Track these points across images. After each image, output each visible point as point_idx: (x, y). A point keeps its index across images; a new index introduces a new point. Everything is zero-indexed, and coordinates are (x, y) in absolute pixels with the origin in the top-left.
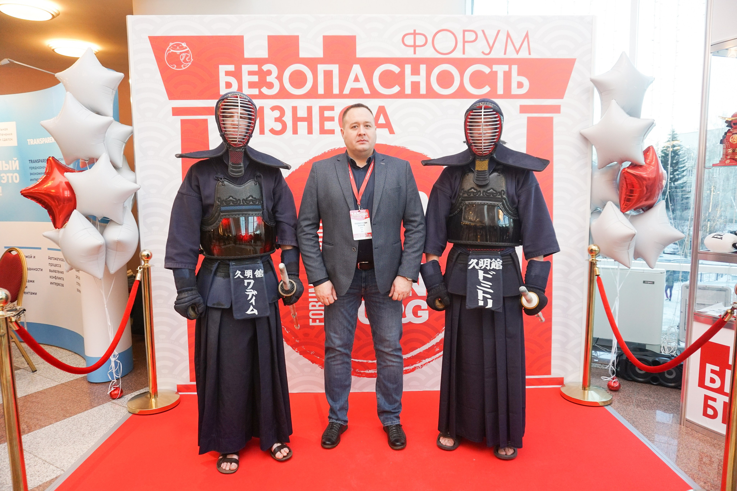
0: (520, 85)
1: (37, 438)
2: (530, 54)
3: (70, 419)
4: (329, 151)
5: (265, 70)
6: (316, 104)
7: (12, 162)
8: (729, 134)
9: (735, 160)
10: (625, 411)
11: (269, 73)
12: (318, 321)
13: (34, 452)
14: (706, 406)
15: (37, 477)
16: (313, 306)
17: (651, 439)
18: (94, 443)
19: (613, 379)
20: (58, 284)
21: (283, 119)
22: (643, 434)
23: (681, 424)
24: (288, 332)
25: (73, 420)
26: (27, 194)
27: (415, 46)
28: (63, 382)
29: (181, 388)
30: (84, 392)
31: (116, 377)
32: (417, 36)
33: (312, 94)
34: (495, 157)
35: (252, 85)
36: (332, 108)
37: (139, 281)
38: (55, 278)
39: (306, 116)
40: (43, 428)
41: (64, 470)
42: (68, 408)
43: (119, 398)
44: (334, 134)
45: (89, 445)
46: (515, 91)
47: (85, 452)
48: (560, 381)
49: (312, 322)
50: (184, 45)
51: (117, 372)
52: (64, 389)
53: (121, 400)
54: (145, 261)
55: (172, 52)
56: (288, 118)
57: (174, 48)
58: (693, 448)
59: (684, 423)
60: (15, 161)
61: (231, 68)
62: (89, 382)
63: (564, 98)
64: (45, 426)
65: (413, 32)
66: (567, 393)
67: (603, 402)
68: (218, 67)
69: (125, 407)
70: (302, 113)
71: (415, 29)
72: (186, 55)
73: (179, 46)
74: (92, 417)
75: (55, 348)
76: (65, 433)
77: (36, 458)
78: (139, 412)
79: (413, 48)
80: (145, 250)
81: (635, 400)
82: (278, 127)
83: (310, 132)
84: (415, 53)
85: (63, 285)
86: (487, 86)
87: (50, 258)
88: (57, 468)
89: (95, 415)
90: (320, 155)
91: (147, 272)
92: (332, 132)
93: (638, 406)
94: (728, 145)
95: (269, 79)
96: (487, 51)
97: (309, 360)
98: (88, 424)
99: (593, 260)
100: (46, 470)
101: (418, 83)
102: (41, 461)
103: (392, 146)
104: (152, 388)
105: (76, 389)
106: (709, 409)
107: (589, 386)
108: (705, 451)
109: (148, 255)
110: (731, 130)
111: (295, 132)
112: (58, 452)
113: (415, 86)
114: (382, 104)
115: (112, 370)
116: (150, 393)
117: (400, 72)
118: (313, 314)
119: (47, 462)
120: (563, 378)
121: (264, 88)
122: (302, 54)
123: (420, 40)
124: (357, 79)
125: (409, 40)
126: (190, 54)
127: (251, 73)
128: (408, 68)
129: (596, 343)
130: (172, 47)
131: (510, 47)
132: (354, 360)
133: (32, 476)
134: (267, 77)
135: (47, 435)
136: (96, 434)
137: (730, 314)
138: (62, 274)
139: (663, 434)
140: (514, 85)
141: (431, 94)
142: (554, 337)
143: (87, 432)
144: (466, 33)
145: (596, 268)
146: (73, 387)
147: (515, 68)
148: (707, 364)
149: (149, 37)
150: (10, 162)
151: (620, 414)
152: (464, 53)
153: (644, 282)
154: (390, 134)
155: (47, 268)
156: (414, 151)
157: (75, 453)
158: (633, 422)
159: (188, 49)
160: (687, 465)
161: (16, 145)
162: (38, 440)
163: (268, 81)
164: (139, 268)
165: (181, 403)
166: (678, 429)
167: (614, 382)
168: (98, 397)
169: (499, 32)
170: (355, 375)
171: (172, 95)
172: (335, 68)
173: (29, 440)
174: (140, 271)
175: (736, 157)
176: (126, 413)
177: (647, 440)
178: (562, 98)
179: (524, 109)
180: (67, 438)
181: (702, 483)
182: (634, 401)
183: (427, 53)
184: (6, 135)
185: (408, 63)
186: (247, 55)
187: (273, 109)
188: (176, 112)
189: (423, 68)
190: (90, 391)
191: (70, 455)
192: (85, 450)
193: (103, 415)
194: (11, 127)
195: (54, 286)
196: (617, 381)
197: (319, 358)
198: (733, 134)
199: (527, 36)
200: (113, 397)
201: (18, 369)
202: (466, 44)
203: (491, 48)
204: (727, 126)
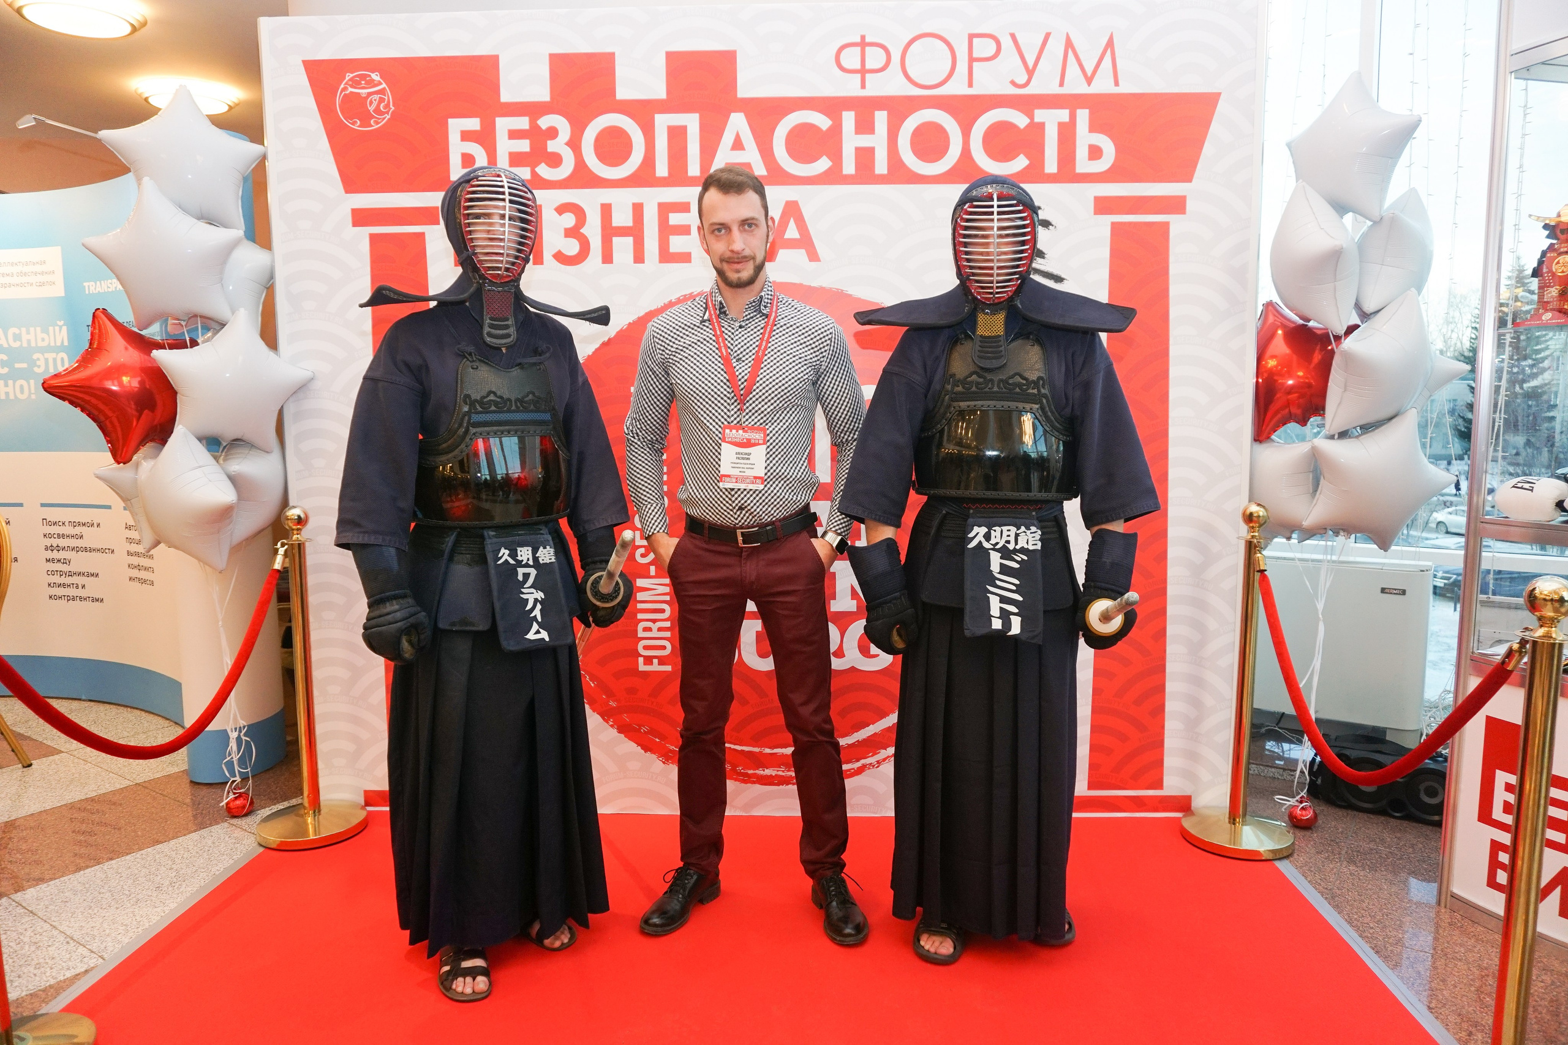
0: (1095, 153)
1: (66, 891)
2: (1117, 84)
3: (138, 855)
4: (679, 298)
5: (544, 127)
6: (652, 198)
7: (54, 330)
8: (1552, 255)
9: (1565, 313)
10: (1320, 871)
11: (553, 133)
12: (655, 661)
13: (53, 919)
14: (1494, 865)
15: (49, 969)
16: (646, 629)
17: (1366, 934)
18: (176, 905)
19: (1301, 802)
20: (143, 581)
21: (581, 231)
22: (1349, 923)
23: (1439, 905)
24: (593, 685)
25: (144, 856)
26: (54, 388)
27: (863, 71)
28: (138, 782)
29: (371, 798)
30: (178, 801)
31: (239, 771)
32: (868, 49)
33: (644, 177)
34: (1020, 306)
35: (516, 159)
36: (684, 207)
37: (278, 571)
38: (138, 567)
39: (630, 223)
40: (82, 872)
41: (105, 956)
42: (140, 833)
43: (246, 815)
44: (690, 261)
45: (165, 908)
46: (1083, 164)
47: (154, 922)
48: (1183, 804)
49: (645, 664)
50: (376, 77)
51: (242, 762)
52: (139, 795)
53: (249, 820)
54: (293, 530)
55: (351, 92)
56: (593, 230)
57: (355, 83)
58: (1459, 957)
59: (1446, 901)
60: (61, 327)
61: (473, 124)
62: (191, 782)
63: (1194, 180)
64: (87, 867)
65: (858, 40)
66: (1193, 831)
67: (1273, 851)
68: (447, 123)
69: (253, 833)
70: (622, 218)
71: (863, 34)
72: (380, 97)
73: (365, 80)
74: (182, 852)
75: (138, 712)
76: (122, 883)
77: (54, 931)
78: (278, 845)
79: (859, 76)
80: (294, 507)
81: (1346, 849)
82: (572, 247)
83: (639, 258)
84: (863, 86)
85: (152, 584)
86: (1022, 156)
87: (128, 527)
88: (92, 952)
89: (190, 848)
90: (659, 307)
91: (297, 552)
92: (685, 258)
93: (1351, 861)
94: (1550, 280)
95: (552, 146)
96: (1022, 79)
97: (639, 745)
98: (173, 866)
99: (1253, 537)
100: (68, 956)
101: (871, 151)
102: (61, 938)
103: (814, 288)
104: (308, 796)
105: (164, 795)
106: (1500, 872)
107: (1244, 815)
108: (1485, 965)
109: (299, 517)
110: (1556, 246)
111: (607, 257)
112: (101, 921)
113: (865, 156)
114: (792, 197)
115: (232, 758)
116: (305, 808)
117: (830, 129)
118: (646, 648)
119: (75, 940)
120: (1188, 799)
121: (543, 165)
122: (623, 93)
123: (875, 58)
124: (738, 145)
125: (852, 59)
126: (389, 96)
127: (514, 135)
128: (849, 119)
129: (1277, 725)
130: (351, 83)
131: (1073, 68)
132: (733, 746)
133: (38, 966)
134: (549, 143)
135: (87, 886)
136: (184, 886)
137: (1517, 655)
138: (150, 560)
139: (1395, 924)
140: (1082, 153)
141: (899, 174)
142: (1172, 706)
143: (168, 883)
144: (975, 41)
145: (1259, 555)
146: (157, 791)
147: (1083, 116)
148: (1497, 771)
149: (304, 62)
150: (51, 329)
151: (1306, 878)
152: (970, 85)
153: (1383, 590)
154: (811, 260)
155: (122, 547)
156: (862, 298)
157: (135, 923)
158: (1333, 898)
159: (384, 85)
160: (1438, 993)
161: (63, 295)
162: (66, 894)
163: (550, 150)
164: (279, 544)
165: (368, 828)
166: (1433, 915)
167: (1303, 808)
168: (204, 812)
169: (1048, 35)
170: (736, 780)
171: (351, 185)
172: (691, 122)
173: (48, 894)
174: (282, 551)
175: (1566, 307)
176: (254, 845)
177: (1355, 935)
178: (1190, 180)
179: (1103, 206)
180: (125, 892)
181: (1464, 1033)
182: (1343, 852)
183: (891, 85)
184: (42, 273)
185: (848, 109)
186: (505, 97)
187: (562, 209)
188: (361, 217)
189: (881, 118)
190: (192, 799)
191: (124, 928)
192: (155, 919)
193: (207, 848)
194: (52, 257)
195: (136, 584)
196: (1310, 807)
197: (658, 740)
198: (1560, 254)
199: (1110, 44)
200: (234, 813)
201: (57, 754)
202: (975, 64)
203: (1031, 73)
204: (1548, 237)
